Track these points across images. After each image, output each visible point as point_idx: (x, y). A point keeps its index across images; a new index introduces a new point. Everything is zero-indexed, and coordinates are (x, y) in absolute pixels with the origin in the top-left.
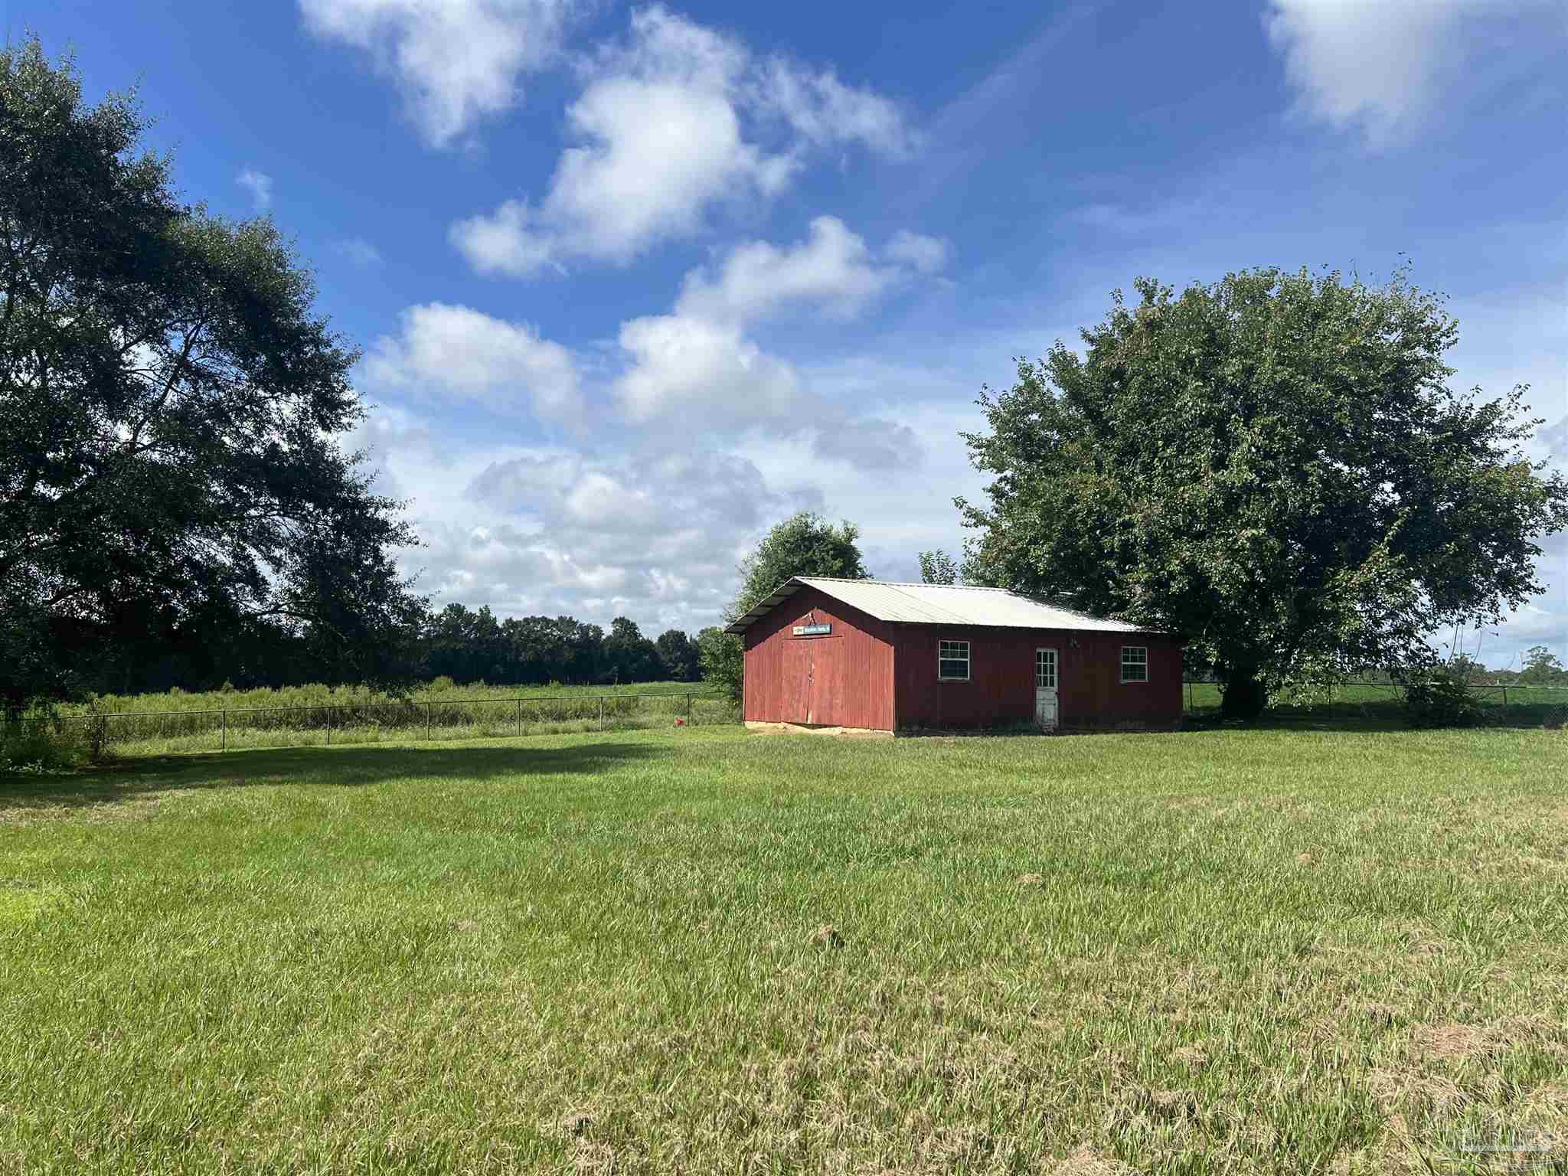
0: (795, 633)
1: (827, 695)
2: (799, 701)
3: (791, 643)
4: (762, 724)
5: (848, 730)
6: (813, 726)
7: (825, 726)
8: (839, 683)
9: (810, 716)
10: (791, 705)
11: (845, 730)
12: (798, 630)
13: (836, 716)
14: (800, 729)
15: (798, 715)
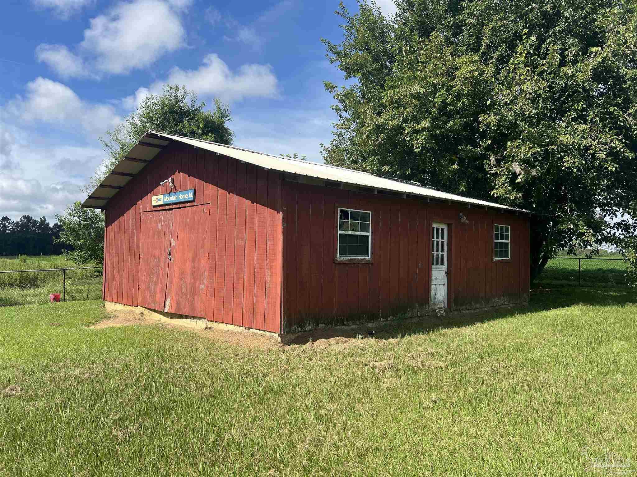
0: (154, 203)
1: (189, 278)
2: (156, 283)
3: (150, 215)
4: (120, 307)
5: (214, 325)
6: (171, 315)
7: (187, 317)
8: (204, 263)
9: (168, 303)
10: (148, 288)
11: (210, 324)
12: (157, 199)
13: (199, 306)
14: (157, 317)
15: (154, 301)
